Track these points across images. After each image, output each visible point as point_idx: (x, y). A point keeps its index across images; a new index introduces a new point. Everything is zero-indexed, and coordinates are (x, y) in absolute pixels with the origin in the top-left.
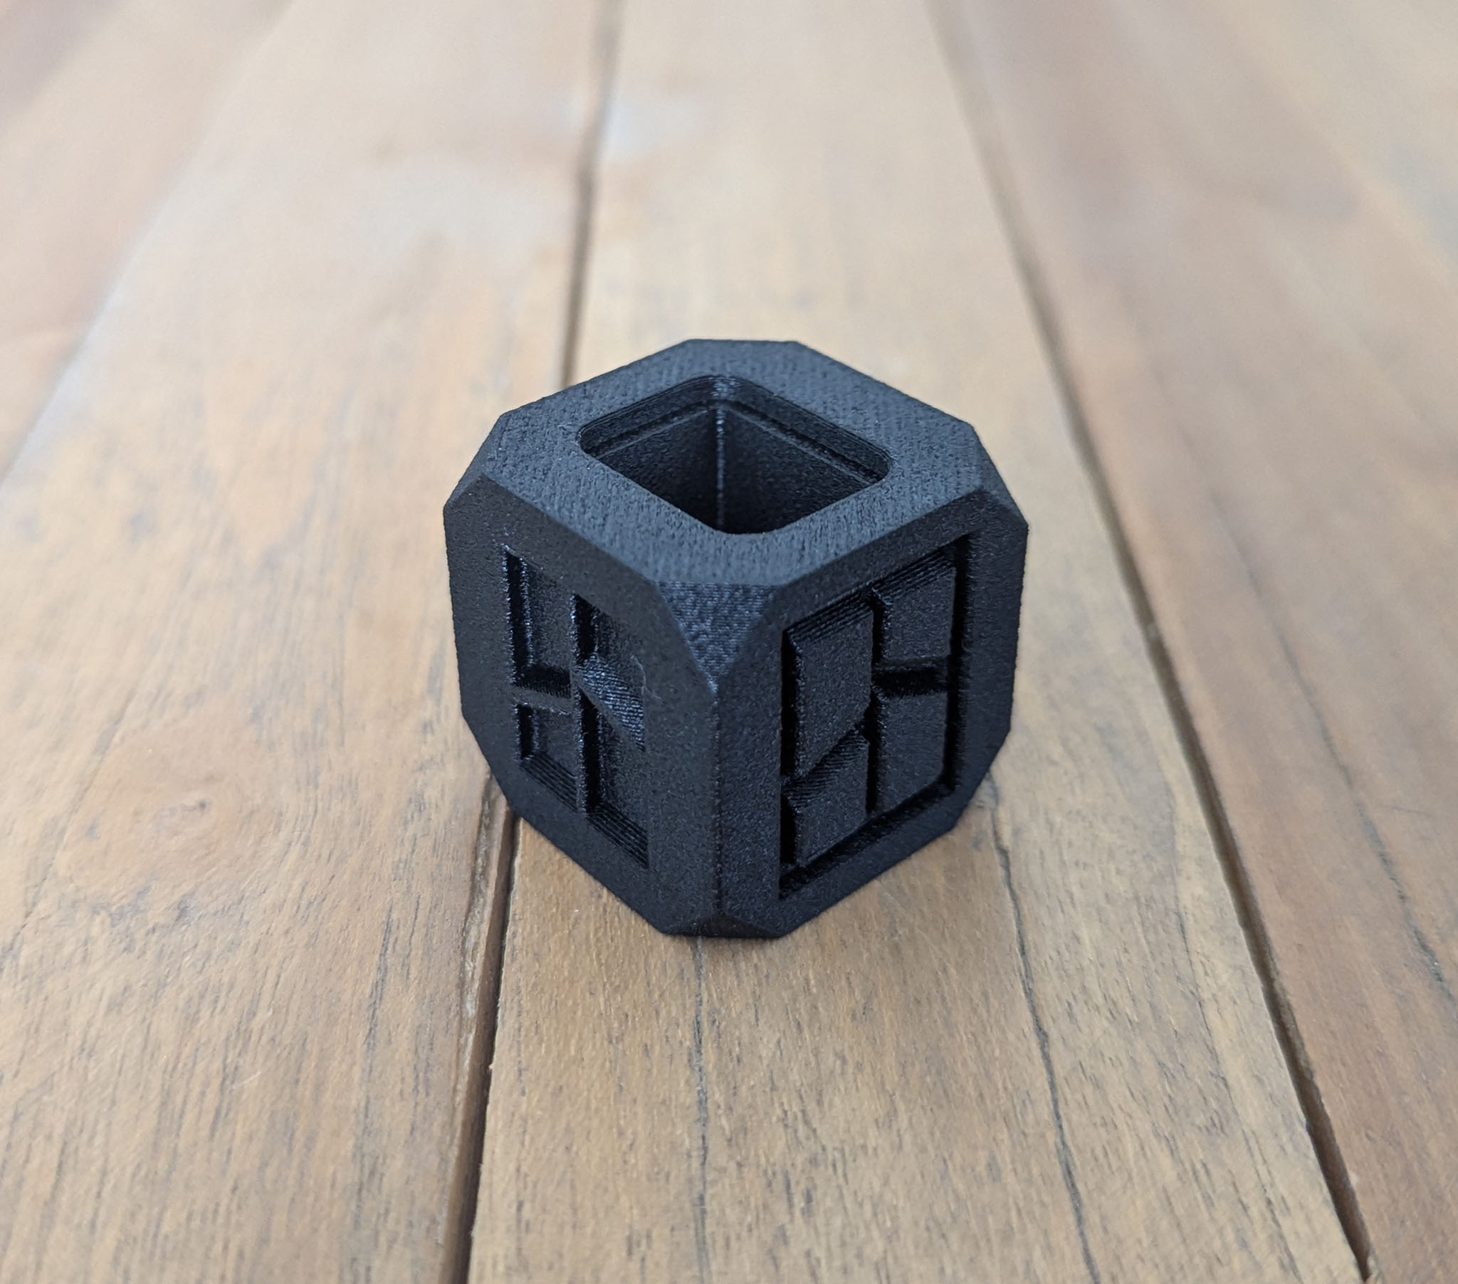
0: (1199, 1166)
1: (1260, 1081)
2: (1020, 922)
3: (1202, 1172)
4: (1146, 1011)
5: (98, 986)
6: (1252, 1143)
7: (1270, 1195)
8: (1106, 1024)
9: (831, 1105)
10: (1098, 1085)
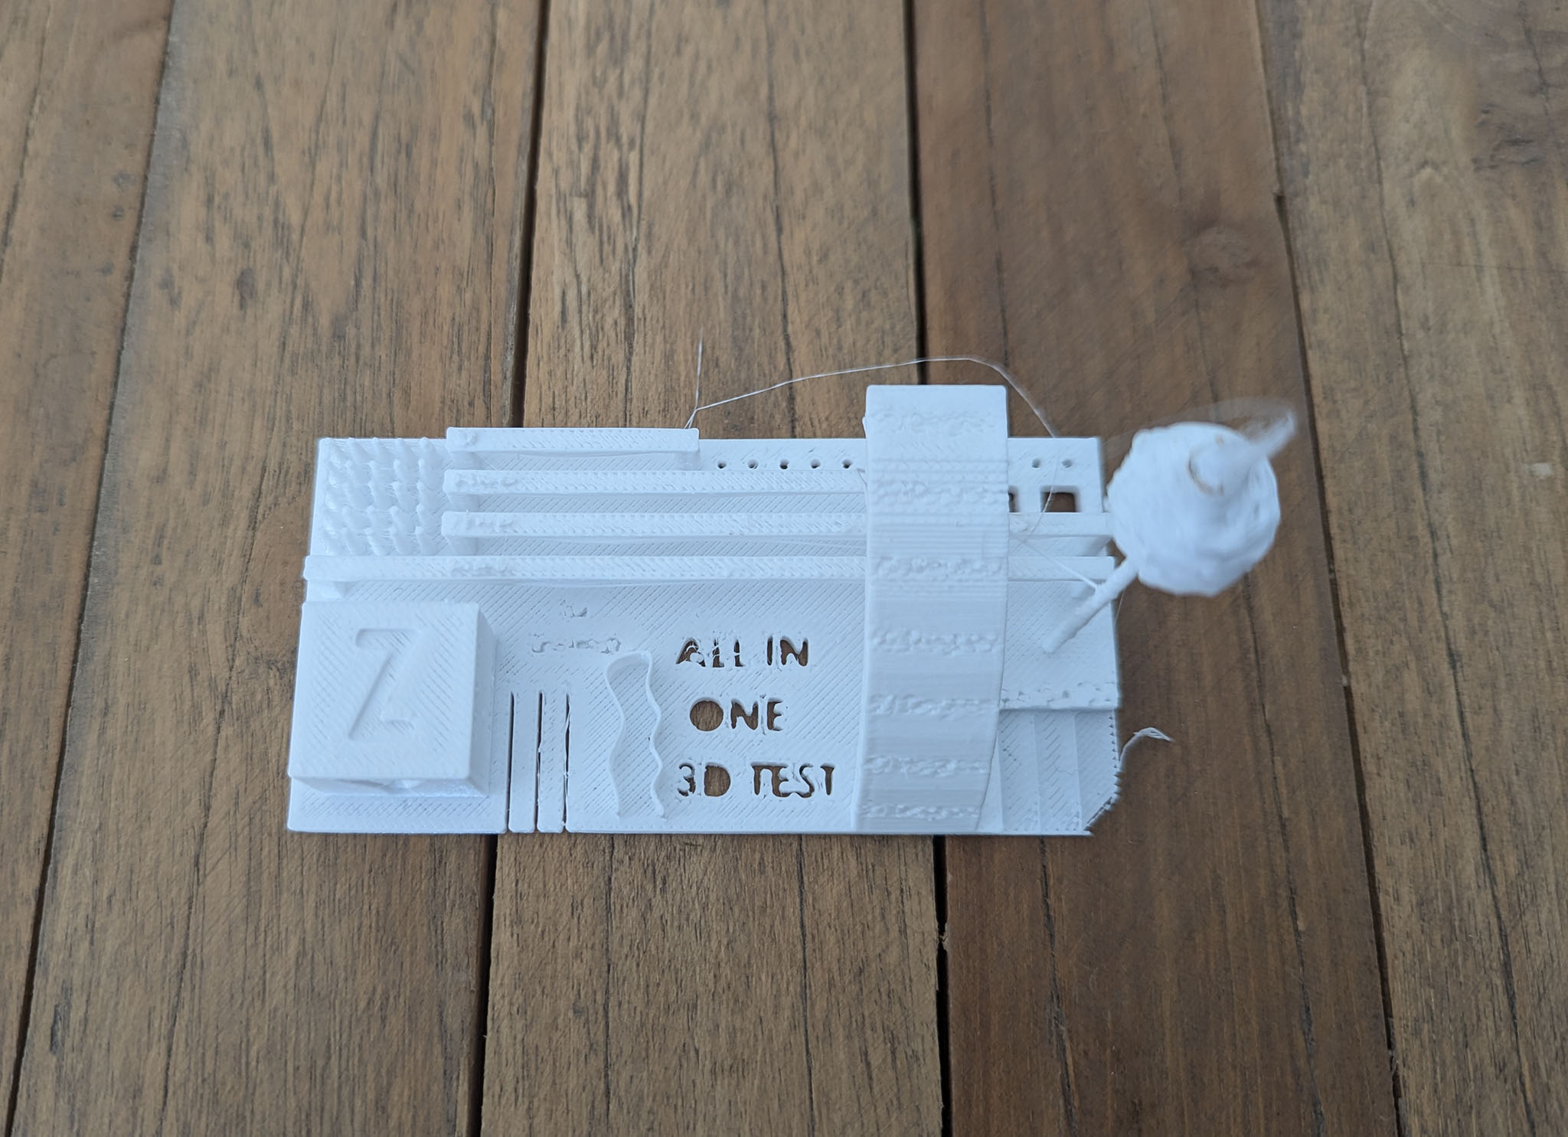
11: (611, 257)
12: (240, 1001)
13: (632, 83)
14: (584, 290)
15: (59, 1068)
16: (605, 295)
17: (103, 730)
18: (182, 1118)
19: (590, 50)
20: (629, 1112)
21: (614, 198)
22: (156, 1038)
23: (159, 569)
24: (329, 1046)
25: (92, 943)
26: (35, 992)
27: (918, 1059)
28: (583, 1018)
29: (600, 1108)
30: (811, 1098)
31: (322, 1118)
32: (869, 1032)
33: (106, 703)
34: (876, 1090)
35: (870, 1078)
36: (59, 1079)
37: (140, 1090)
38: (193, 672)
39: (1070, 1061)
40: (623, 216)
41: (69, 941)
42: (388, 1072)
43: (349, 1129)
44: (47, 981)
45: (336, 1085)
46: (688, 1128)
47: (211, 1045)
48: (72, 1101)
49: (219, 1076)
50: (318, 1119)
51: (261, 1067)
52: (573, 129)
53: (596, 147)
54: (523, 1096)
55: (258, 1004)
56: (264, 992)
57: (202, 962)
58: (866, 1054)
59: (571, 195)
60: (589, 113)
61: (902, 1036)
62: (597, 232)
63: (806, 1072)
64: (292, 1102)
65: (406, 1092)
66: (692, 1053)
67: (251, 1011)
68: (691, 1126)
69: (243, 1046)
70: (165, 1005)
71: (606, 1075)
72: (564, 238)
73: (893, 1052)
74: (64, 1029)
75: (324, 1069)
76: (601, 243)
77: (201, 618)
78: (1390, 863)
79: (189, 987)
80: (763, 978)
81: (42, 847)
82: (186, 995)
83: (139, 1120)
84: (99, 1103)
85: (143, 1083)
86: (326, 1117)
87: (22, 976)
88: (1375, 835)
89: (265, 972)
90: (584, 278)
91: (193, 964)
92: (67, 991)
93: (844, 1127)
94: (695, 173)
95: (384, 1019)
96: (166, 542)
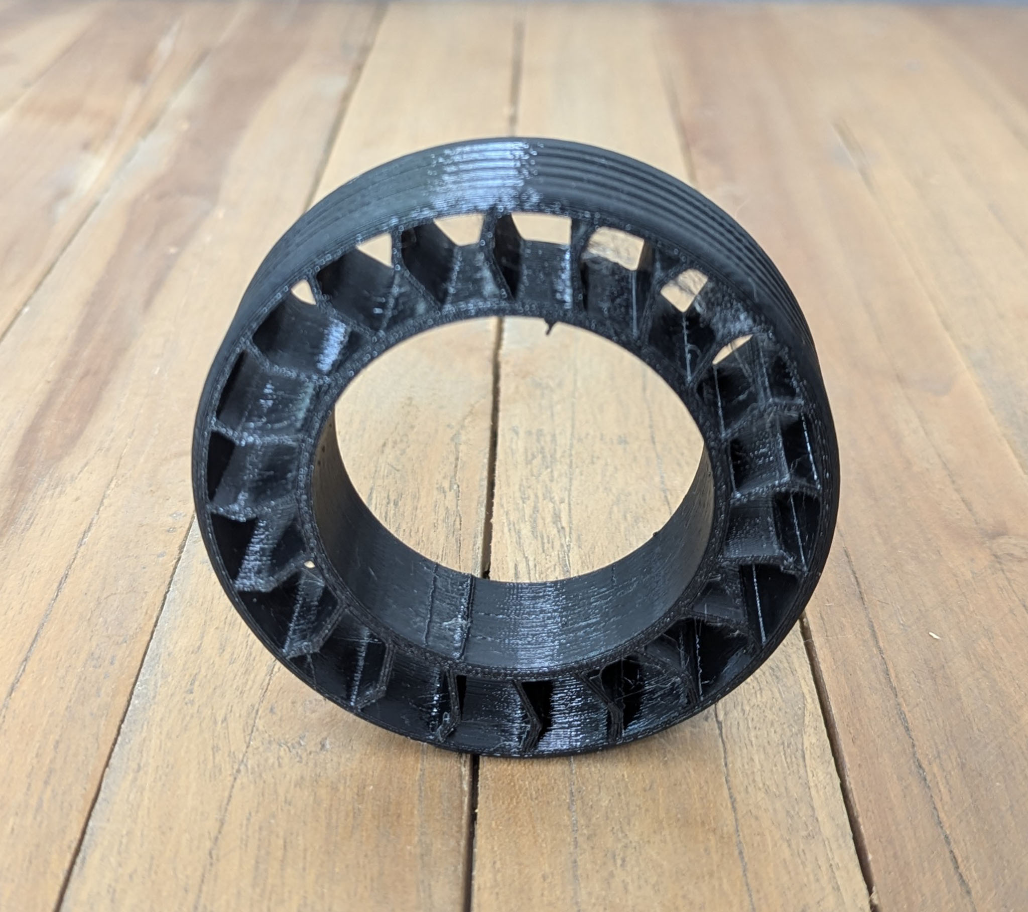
0: (801, 851)
1: (833, 819)
2: (725, 752)
3: (802, 854)
4: (783, 790)
5: (288, 776)
6: (826, 843)
7: (831, 862)
8: (763, 795)
9: (634, 825)
10: (757, 818)
11: (551, 549)
13: (560, 475)
14: (531, 564)
16: (547, 566)
17: (135, 779)
19: (528, 462)
21: (551, 524)
23: (191, 697)
33: (139, 765)
38: (215, 749)
40: (559, 532)
52: (518, 494)
53: (536, 502)
59: (518, 521)
60: (529, 487)
62: (539, 538)
72: (515, 540)
76: (543, 543)
77: (225, 719)
90: (531, 559)
94: (610, 513)
96: (197, 683)
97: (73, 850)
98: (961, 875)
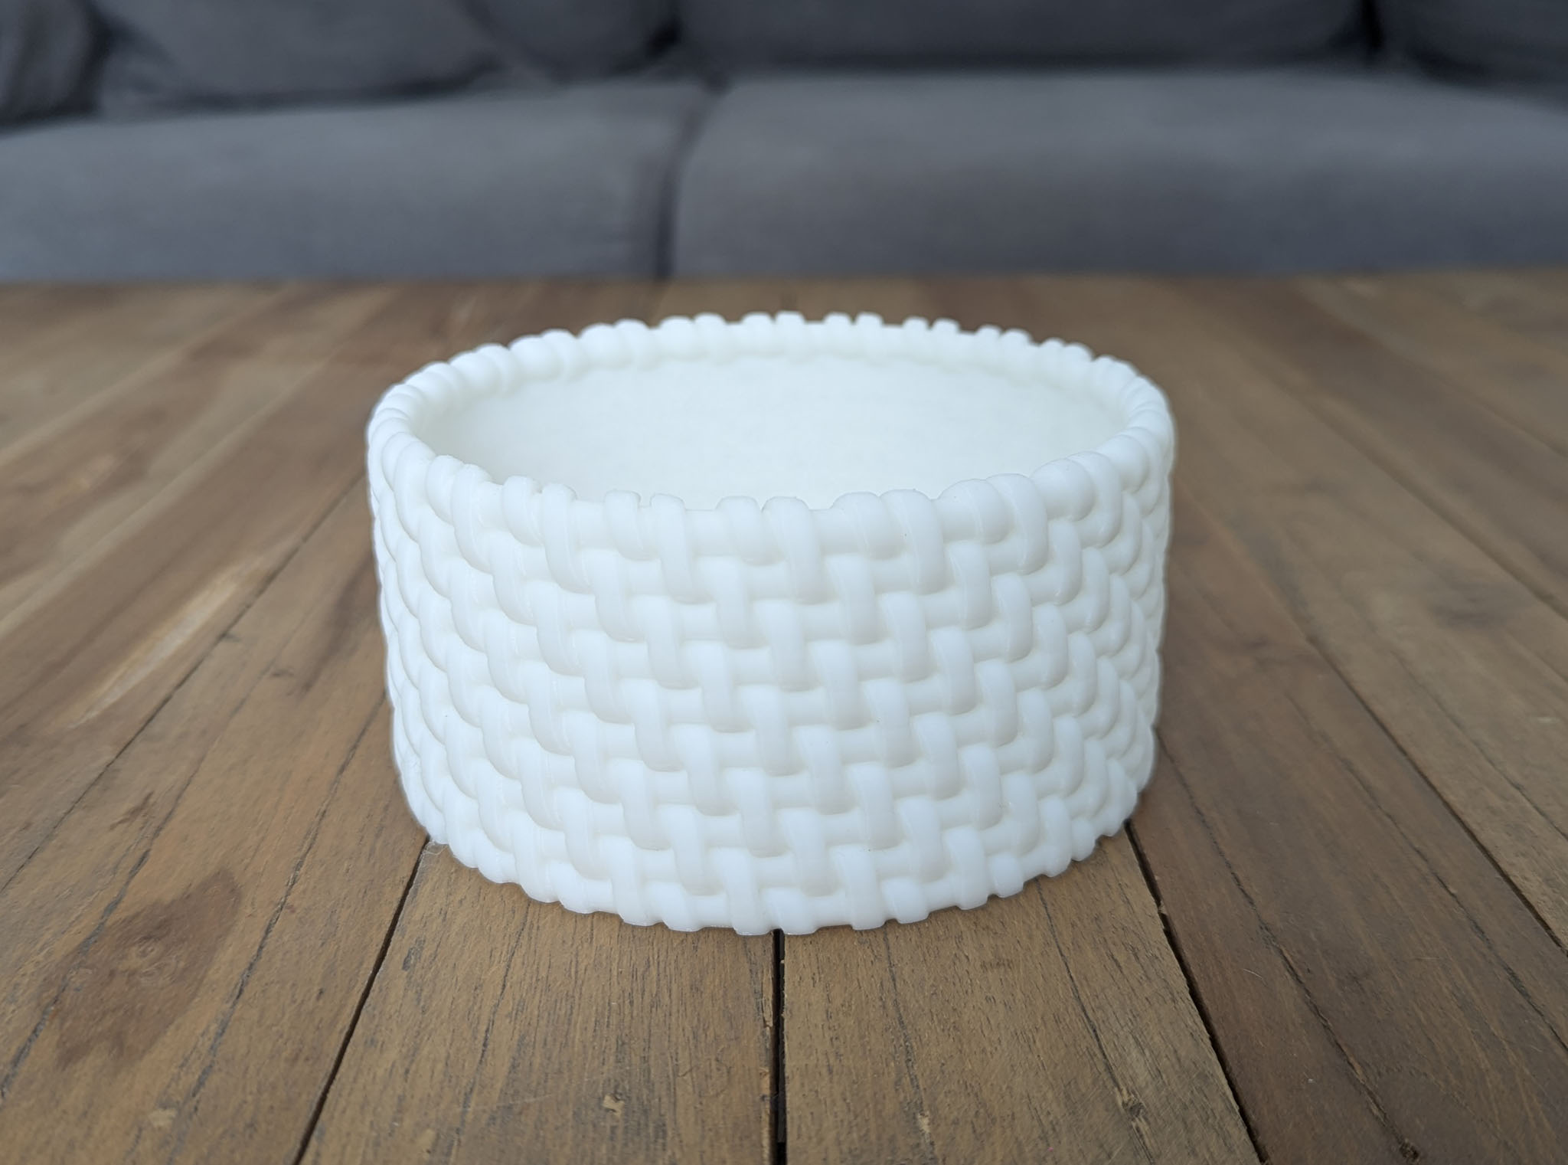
7: (1122, 883)
12: (570, 943)
15: (409, 977)
18: (518, 997)
20: (913, 986)
22: (497, 959)
24: (649, 962)
25: (444, 920)
26: (392, 943)
27: (1157, 958)
28: (867, 945)
29: (888, 985)
30: (1071, 977)
31: (643, 994)
32: (1112, 946)
34: (1125, 972)
35: (1119, 967)
36: (409, 982)
37: (481, 986)
39: (1286, 955)
41: (424, 920)
42: (700, 972)
43: (667, 999)
44: (403, 938)
45: (655, 979)
46: (967, 992)
47: (544, 964)
48: (419, 994)
49: (551, 978)
50: (640, 996)
51: (588, 972)
54: (820, 981)
55: (586, 945)
56: (592, 938)
57: (538, 927)
58: (1112, 956)
61: (1140, 947)
63: (1063, 965)
64: (616, 990)
65: (717, 981)
66: (963, 958)
67: (580, 947)
68: (970, 991)
69: (573, 963)
70: (506, 946)
71: (891, 971)
73: (1136, 955)
74: (416, 959)
75: (644, 972)
78: (1512, 865)
79: (526, 939)
80: (1016, 922)
81: (406, 880)
82: (524, 941)
83: (479, 999)
84: (444, 993)
85: (484, 982)
86: (647, 994)
87: (382, 936)
88: (1494, 854)
89: (592, 930)
91: (531, 929)
92: (421, 943)
93: (1103, 989)
95: (696, 948)
97: (405, 884)
98: (1243, 891)
